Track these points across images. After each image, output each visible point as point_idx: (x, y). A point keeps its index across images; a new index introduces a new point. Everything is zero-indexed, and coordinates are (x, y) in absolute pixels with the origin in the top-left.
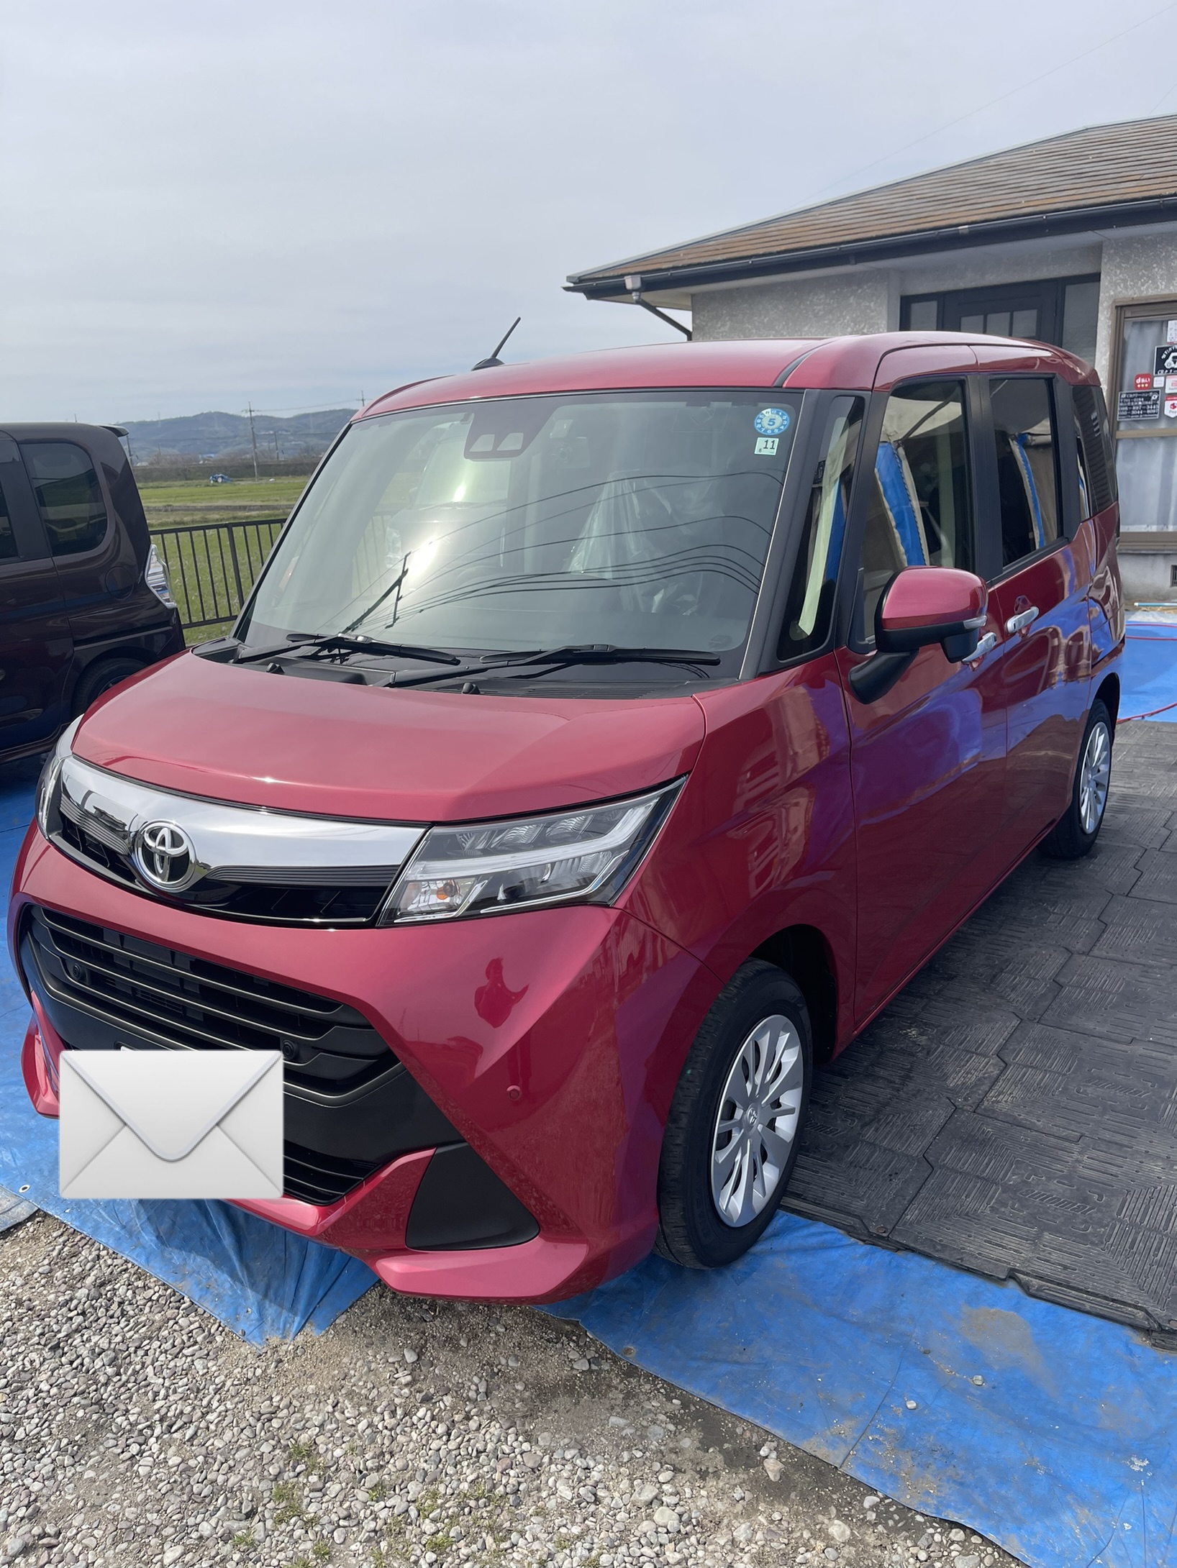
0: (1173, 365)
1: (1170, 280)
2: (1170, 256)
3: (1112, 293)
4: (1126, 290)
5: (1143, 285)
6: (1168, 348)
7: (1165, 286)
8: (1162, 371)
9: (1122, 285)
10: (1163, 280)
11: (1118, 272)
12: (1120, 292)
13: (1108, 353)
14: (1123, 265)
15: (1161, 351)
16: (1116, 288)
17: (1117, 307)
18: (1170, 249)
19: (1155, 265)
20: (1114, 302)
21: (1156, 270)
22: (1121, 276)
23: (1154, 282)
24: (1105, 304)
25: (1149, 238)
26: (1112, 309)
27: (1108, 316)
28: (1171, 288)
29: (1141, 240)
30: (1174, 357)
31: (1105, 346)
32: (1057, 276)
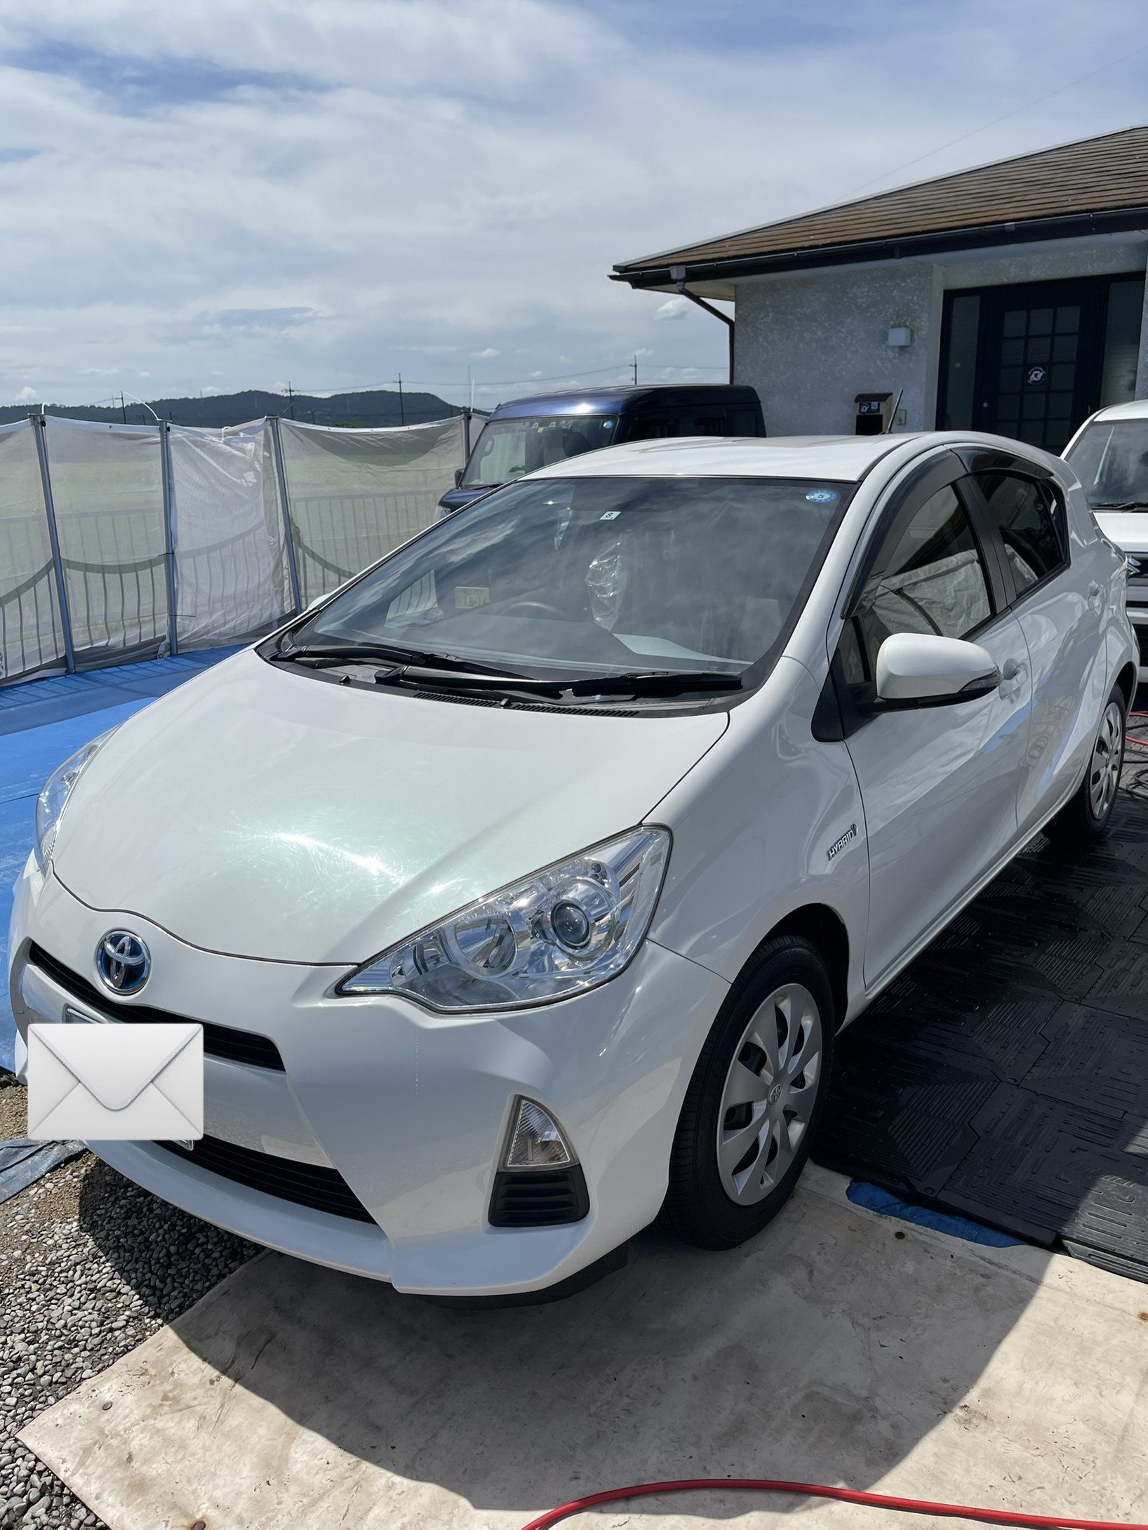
32: (1101, 274)
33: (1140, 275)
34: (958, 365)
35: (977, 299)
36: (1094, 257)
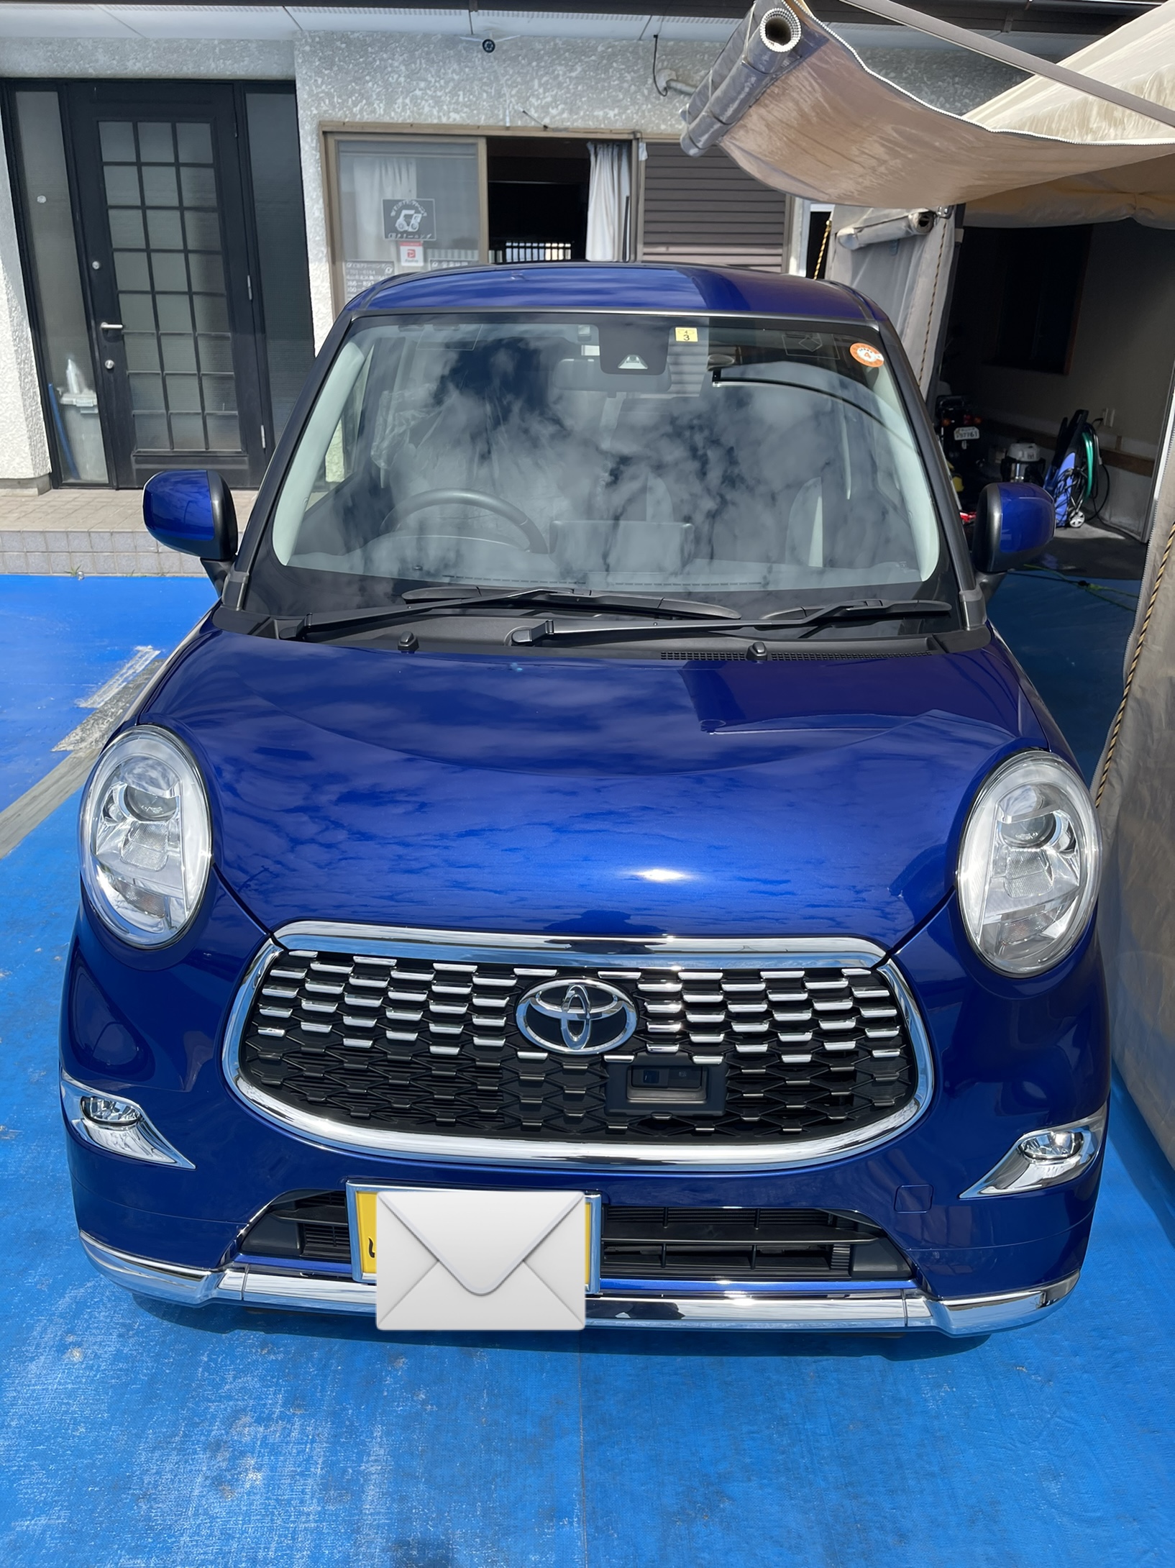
0: (406, 228)
1: (390, 101)
2: (386, 68)
3: (315, 112)
4: (334, 107)
5: (355, 105)
6: (397, 202)
7: (385, 110)
8: (394, 235)
9: (327, 101)
10: (381, 102)
11: (320, 81)
12: (325, 112)
13: (321, 201)
14: (326, 72)
15: (388, 205)
16: (319, 104)
17: (325, 133)
18: (385, 56)
19: (368, 78)
20: (320, 124)
21: (370, 84)
22: (324, 87)
23: (370, 104)
24: (307, 127)
25: (356, 35)
26: (318, 135)
27: (314, 145)
28: (393, 114)
29: (345, 37)
30: (406, 216)
31: (315, 189)
32: (231, 78)
33: (287, 87)
34: (42, 199)
35: (52, 98)
36: (217, 50)
